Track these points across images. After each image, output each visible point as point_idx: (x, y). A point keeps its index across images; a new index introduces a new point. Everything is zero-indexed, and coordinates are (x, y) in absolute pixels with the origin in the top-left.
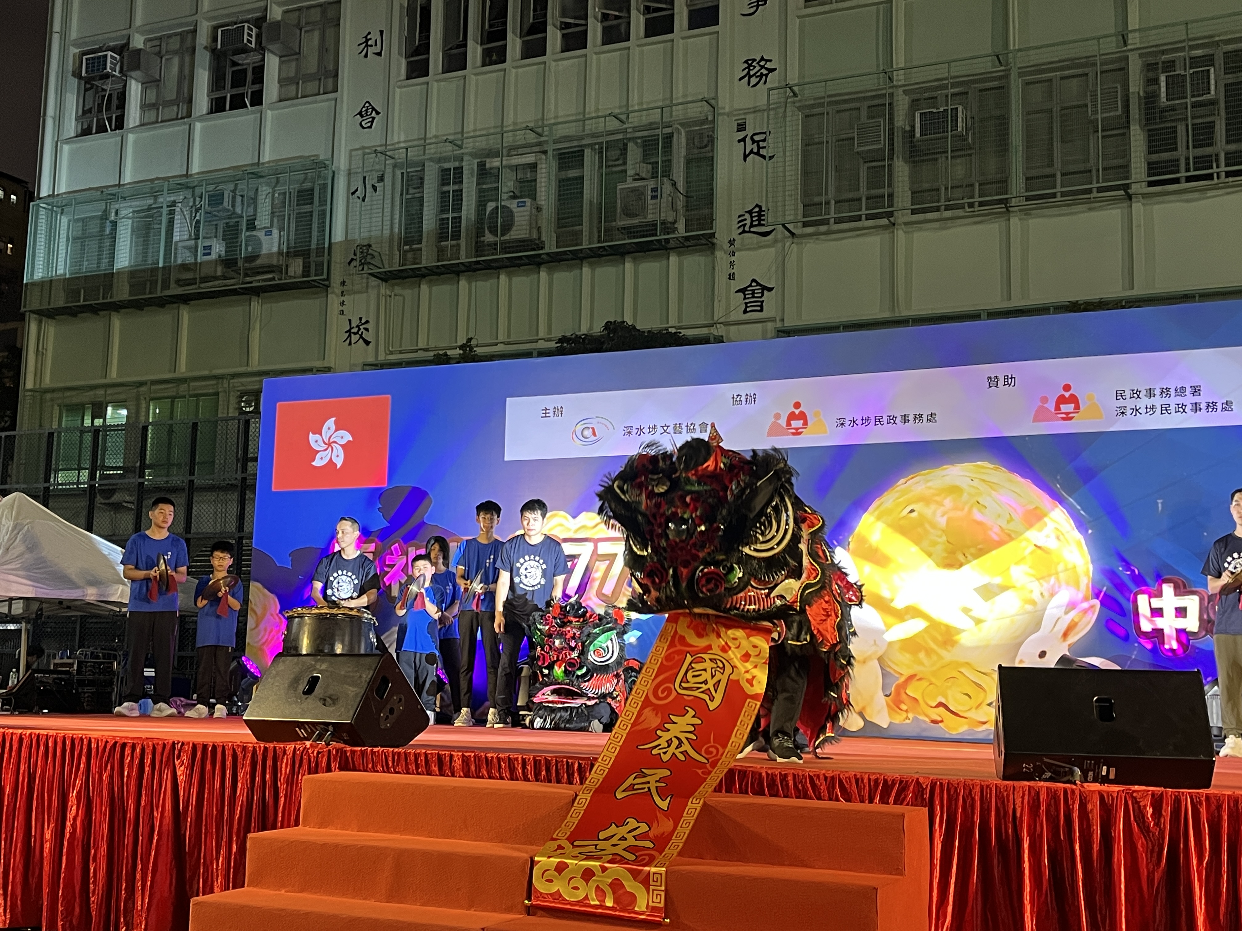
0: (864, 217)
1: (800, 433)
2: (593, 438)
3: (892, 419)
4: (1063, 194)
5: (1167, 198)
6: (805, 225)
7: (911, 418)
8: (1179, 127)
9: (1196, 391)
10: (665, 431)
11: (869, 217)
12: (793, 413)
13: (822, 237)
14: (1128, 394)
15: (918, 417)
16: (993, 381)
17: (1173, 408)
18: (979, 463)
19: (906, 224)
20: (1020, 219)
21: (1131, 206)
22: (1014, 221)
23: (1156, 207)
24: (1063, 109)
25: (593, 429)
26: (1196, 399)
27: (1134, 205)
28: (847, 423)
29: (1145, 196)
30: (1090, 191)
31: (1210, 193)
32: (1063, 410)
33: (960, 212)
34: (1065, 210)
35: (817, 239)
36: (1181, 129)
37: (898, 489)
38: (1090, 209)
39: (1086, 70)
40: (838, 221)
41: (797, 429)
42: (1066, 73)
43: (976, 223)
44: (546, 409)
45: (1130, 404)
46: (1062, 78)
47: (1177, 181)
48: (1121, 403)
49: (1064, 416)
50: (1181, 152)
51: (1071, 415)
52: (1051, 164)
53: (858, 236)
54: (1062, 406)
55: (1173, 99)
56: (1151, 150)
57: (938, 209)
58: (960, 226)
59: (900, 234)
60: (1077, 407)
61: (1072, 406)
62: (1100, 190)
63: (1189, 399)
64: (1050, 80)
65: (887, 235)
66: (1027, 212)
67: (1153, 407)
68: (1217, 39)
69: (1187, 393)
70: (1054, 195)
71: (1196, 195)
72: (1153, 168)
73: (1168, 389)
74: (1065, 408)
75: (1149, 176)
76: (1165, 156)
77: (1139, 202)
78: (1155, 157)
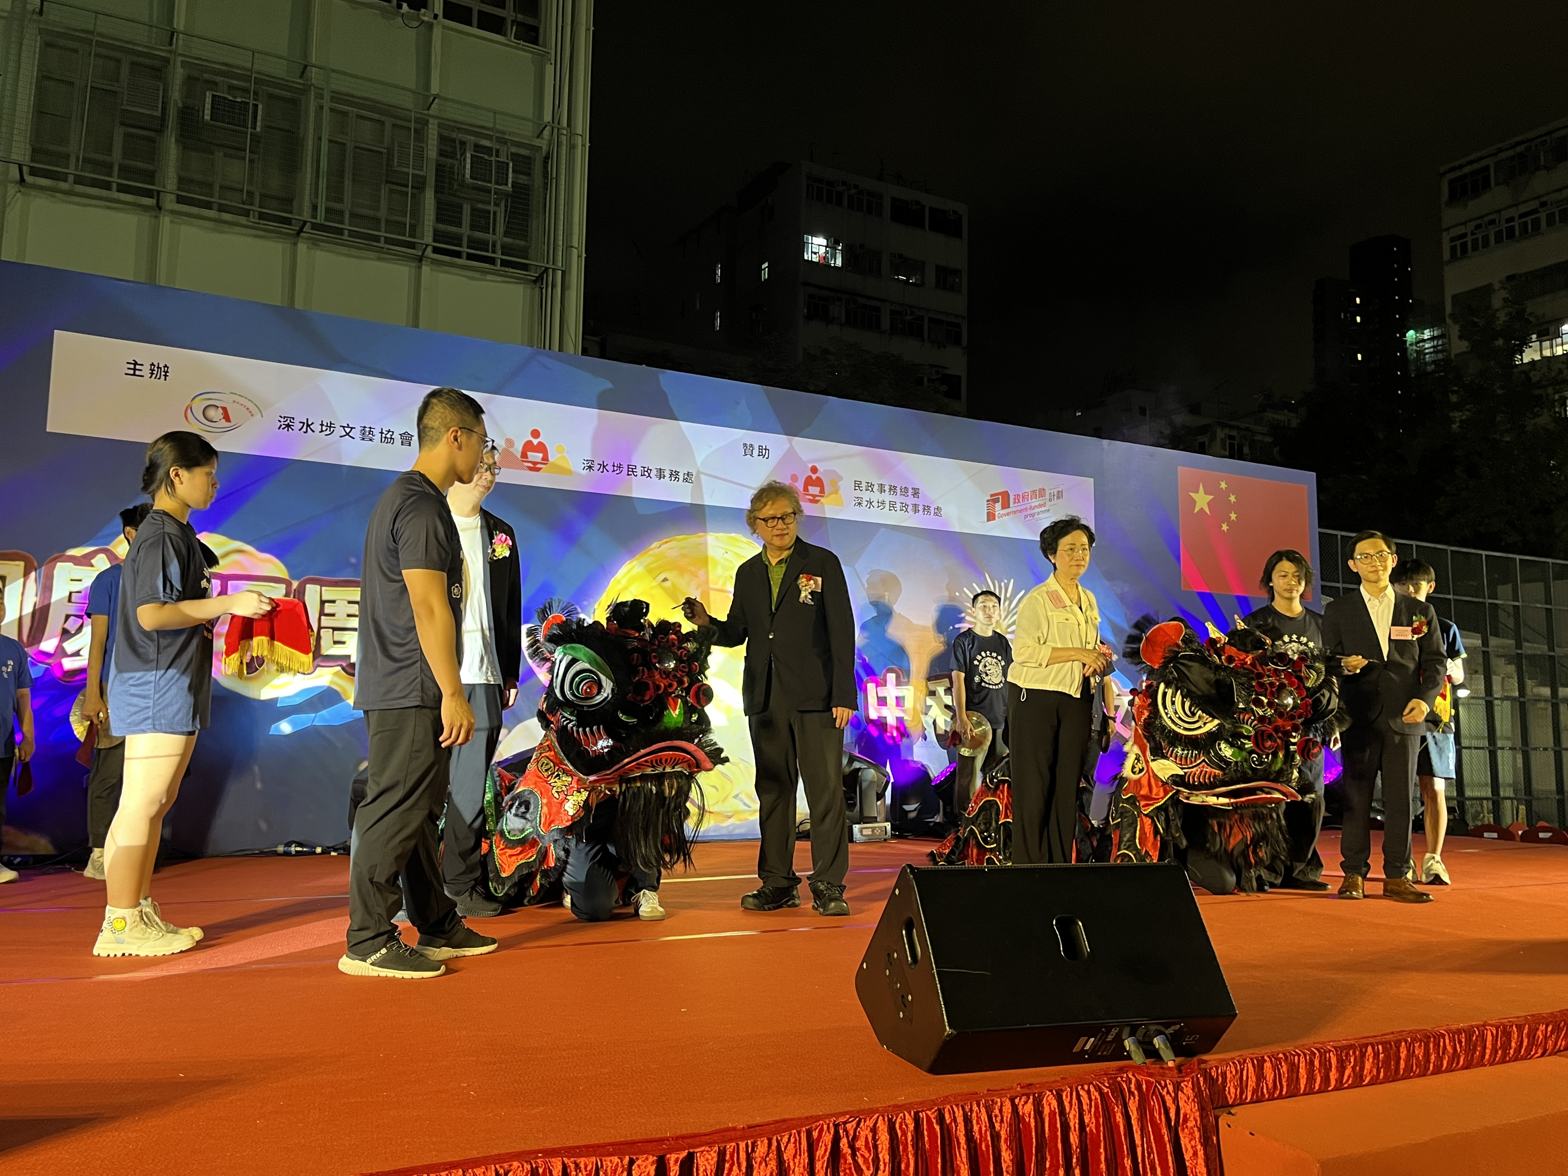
0: (114, 186)
1: (539, 470)
2: (224, 423)
3: (646, 472)
4: (351, 234)
5: (451, 269)
6: (34, 172)
7: (667, 474)
8: (465, 206)
9: (916, 492)
10: (347, 434)
11: (122, 189)
12: (530, 442)
13: (58, 195)
14: (864, 485)
15: (674, 475)
16: (748, 449)
17: (898, 506)
18: (733, 535)
19: (173, 212)
20: (308, 248)
21: (420, 268)
22: (302, 247)
23: (441, 275)
24: (356, 147)
25: (224, 409)
26: (915, 501)
27: (424, 268)
28: (596, 467)
29: (435, 262)
30: (377, 239)
31: (489, 277)
32: (811, 492)
33: (242, 220)
34: (354, 252)
35: (54, 197)
36: (467, 209)
37: (651, 552)
38: (380, 259)
39: (383, 118)
40: (79, 180)
41: (535, 463)
42: (363, 113)
43: (257, 236)
44: (136, 364)
45: (866, 496)
46: (359, 117)
47: (458, 255)
48: (858, 493)
49: (811, 497)
50: (465, 230)
51: (817, 498)
52: (340, 200)
53: (108, 208)
54: (810, 488)
55: (476, 179)
56: (439, 219)
57: (208, 206)
58: (238, 234)
59: (166, 221)
60: (822, 491)
61: (818, 489)
62: (388, 241)
63: (910, 500)
64: (345, 114)
65: (146, 219)
66: (315, 243)
67: (883, 503)
68: (507, 137)
69: (909, 494)
70: (340, 231)
71: (477, 275)
72: (438, 236)
73: (895, 487)
74: (814, 490)
75: (434, 241)
76: (453, 229)
77: (428, 265)
78: (441, 227)
